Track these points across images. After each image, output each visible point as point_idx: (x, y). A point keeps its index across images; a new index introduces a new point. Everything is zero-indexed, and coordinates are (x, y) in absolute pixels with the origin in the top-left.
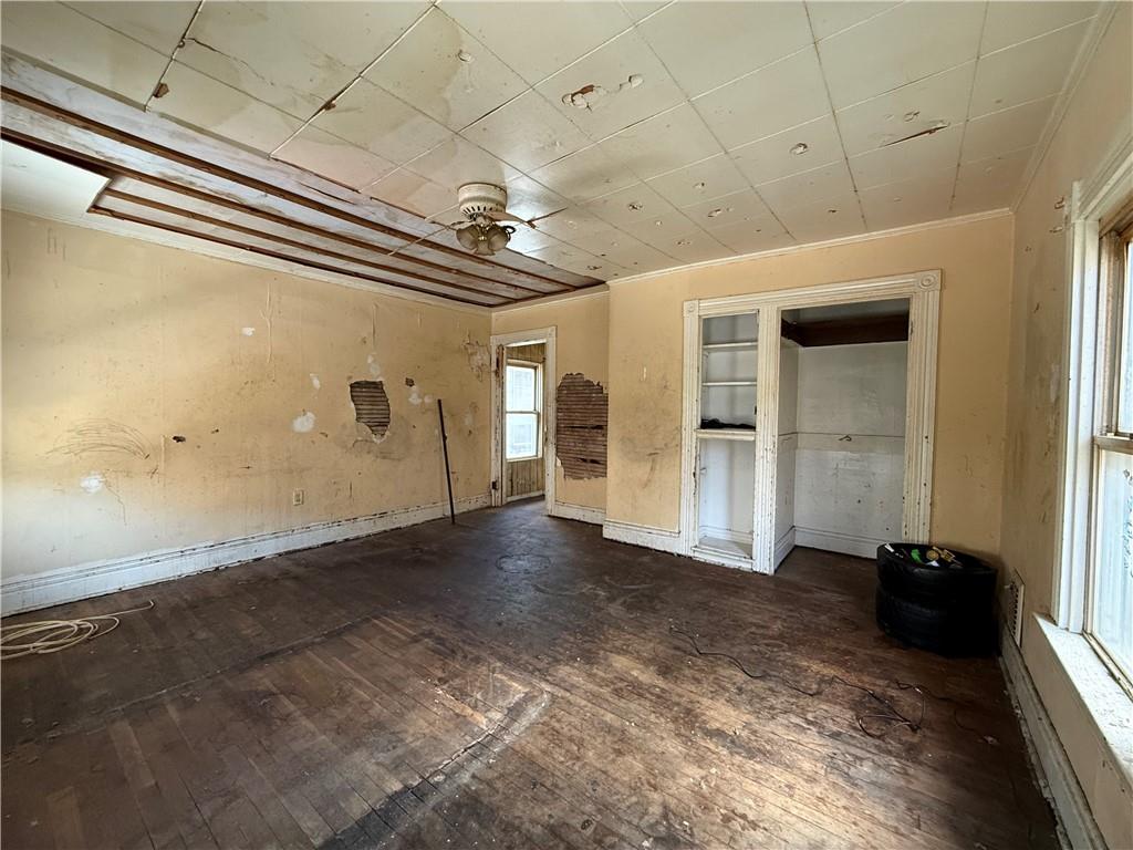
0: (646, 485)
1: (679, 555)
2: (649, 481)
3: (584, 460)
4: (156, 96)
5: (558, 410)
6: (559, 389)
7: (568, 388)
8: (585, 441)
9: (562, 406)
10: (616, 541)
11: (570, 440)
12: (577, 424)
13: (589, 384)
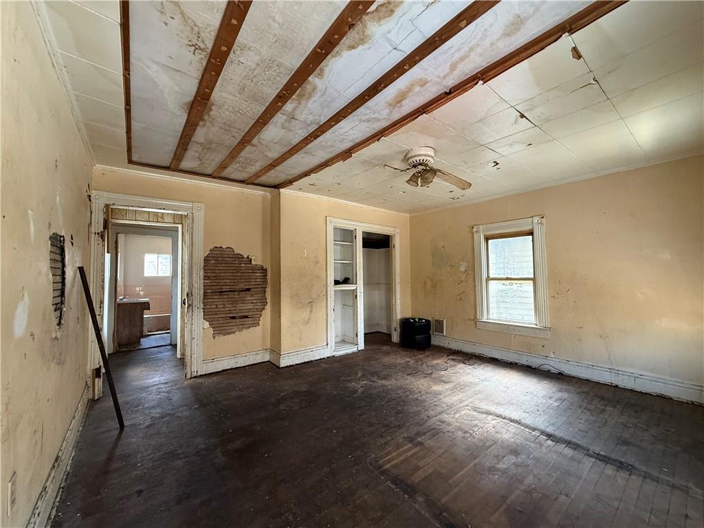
0: (307, 322)
1: (328, 357)
2: (309, 319)
3: (234, 318)
4: (574, 48)
5: (206, 277)
6: (206, 260)
7: (216, 258)
8: (234, 302)
9: (209, 274)
10: (290, 366)
11: (218, 302)
12: (226, 288)
13: (239, 257)
